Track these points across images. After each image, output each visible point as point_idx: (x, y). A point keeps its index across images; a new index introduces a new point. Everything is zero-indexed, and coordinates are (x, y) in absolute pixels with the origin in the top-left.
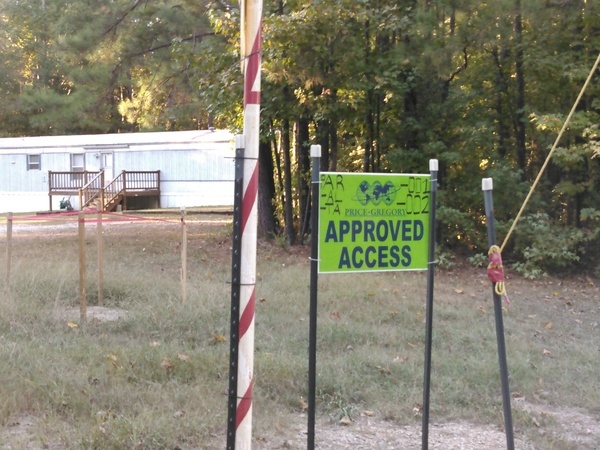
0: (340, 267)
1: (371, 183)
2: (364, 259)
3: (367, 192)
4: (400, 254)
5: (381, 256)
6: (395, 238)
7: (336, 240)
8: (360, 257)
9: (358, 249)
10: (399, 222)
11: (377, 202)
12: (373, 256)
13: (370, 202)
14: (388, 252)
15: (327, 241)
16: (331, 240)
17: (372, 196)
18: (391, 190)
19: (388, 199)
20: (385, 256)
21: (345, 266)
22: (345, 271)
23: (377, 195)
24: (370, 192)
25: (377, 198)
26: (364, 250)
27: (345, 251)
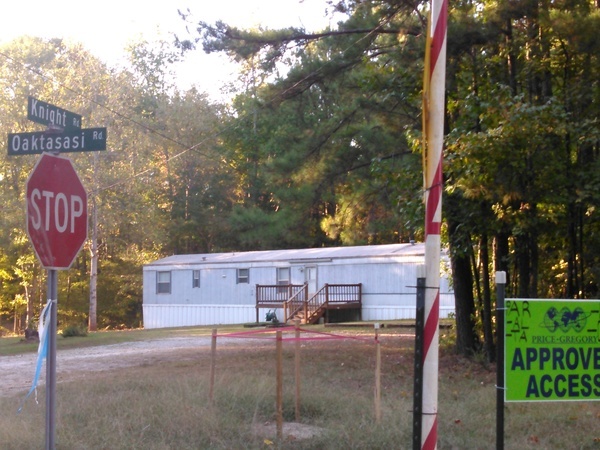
0: (528, 396)
1: (559, 309)
2: (553, 388)
3: (555, 318)
4: (592, 383)
5: (572, 385)
6: (586, 366)
7: (523, 368)
8: (549, 385)
9: (547, 377)
10: (590, 350)
11: (566, 328)
12: (563, 385)
13: (559, 330)
14: (578, 381)
15: (513, 368)
16: (518, 368)
17: (561, 322)
18: (580, 317)
19: (578, 326)
20: (576, 385)
21: (533, 395)
22: (533, 400)
23: (565, 322)
24: (558, 318)
25: (566, 324)
26: (553, 378)
27: (532, 379)
